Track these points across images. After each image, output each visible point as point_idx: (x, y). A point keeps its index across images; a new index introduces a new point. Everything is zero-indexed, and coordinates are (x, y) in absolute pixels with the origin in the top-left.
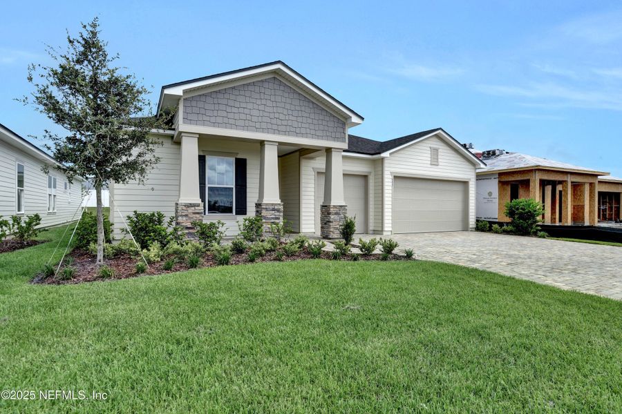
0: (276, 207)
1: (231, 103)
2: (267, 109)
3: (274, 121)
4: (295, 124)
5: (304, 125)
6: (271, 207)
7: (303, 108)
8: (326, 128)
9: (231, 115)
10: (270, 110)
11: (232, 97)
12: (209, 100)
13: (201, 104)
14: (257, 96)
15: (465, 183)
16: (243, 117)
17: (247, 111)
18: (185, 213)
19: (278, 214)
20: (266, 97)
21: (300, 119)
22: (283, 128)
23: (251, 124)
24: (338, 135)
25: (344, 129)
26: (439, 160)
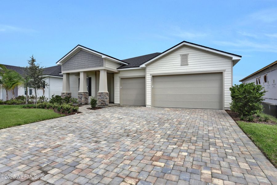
1: (71, 62)
2: (80, 61)
3: (81, 65)
5: (89, 64)
7: (89, 58)
8: (97, 63)
9: (71, 66)
11: (71, 60)
12: (67, 63)
14: (77, 58)
16: (74, 66)
17: (75, 64)
19: (82, 96)
20: (79, 57)
21: (88, 62)
24: (101, 64)
25: (103, 61)
26: (189, 61)
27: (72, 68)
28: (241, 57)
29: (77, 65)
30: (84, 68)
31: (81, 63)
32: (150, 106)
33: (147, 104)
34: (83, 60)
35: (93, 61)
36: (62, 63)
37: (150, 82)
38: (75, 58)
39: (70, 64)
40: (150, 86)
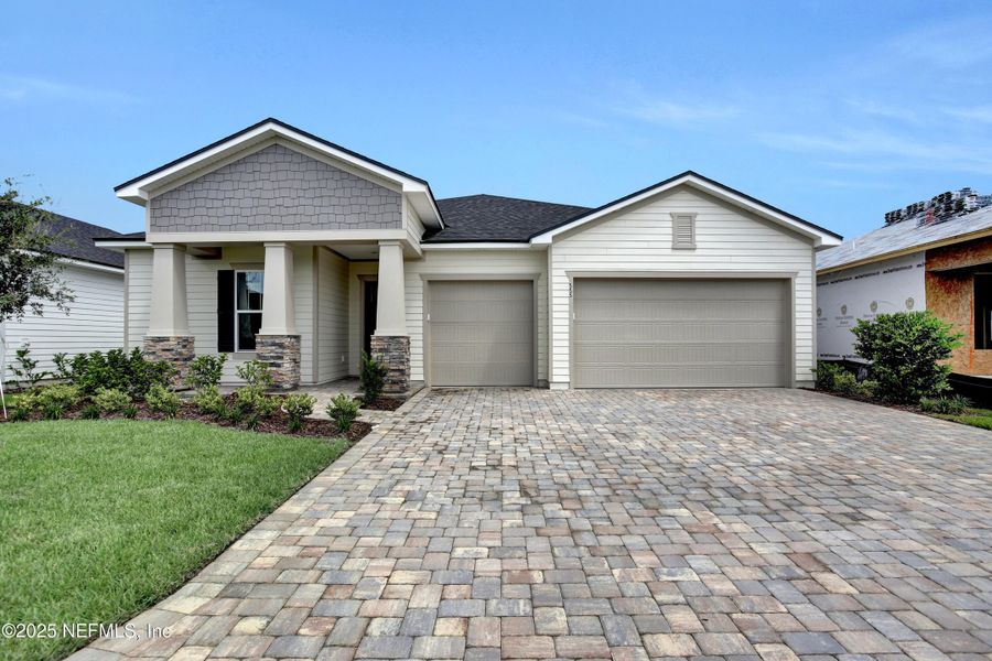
0: (277, 341)
1: (212, 194)
2: (266, 195)
3: (276, 211)
4: (310, 210)
5: (325, 210)
6: (269, 341)
7: (323, 184)
8: (365, 209)
9: (211, 212)
10: (269, 194)
11: (215, 186)
12: (184, 195)
13: (172, 203)
14: (250, 177)
15: (784, 283)
16: (229, 211)
17: (234, 203)
18: (153, 349)
19: (280, 350)
20: (263, 176)
21: (317, 202)
22: (290, 220)
23: (241, 220)
24: (387, 217)
25: (399, 205)
26: (697, 238)
27: (213, 220)
28: (841, 238)
29: (247, 212)
30: (295, 226)
31: (272, 203)
32: (565, 387)
33: (555, 379)
34: (285, 193)
35: (346, 202)
36: (149, 192)
37: (567, 301)
38: (236, 177)
39: (200, 202)
40: (567, 315)
